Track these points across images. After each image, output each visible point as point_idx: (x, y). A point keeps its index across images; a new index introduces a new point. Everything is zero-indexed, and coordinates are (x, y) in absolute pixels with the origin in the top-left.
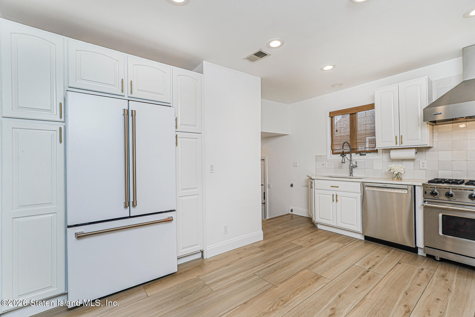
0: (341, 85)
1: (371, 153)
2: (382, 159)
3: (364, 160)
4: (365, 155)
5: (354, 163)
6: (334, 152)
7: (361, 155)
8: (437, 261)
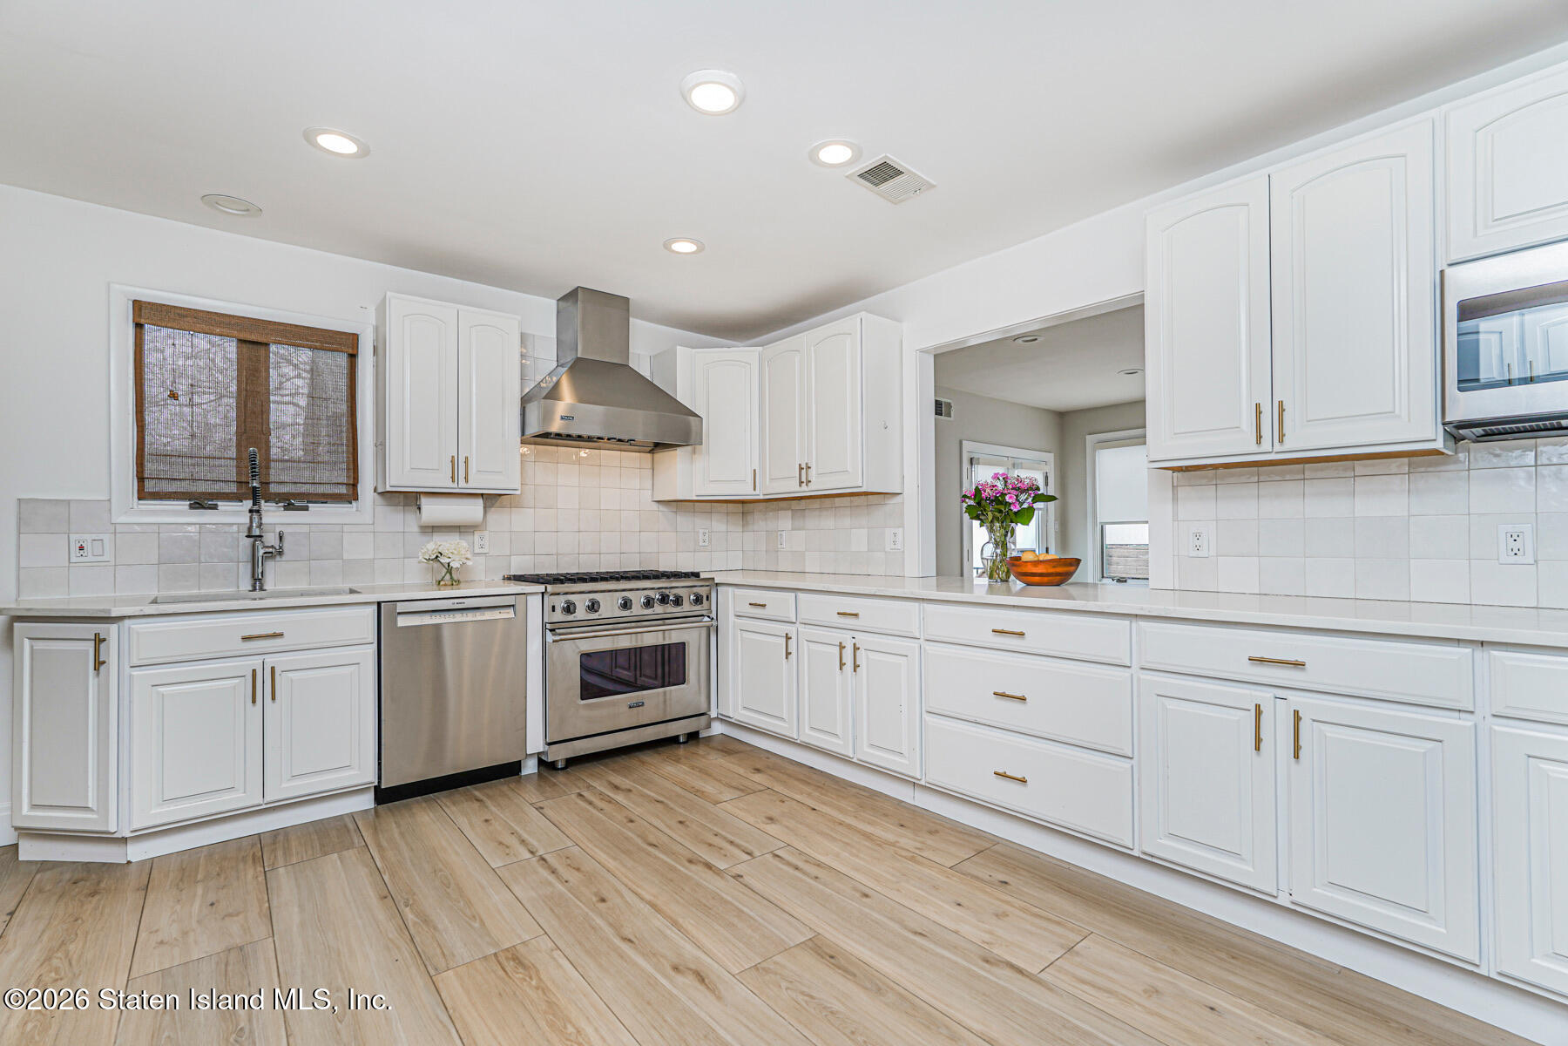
0: (250, 210)
1: (326, 503)
2: (373, 524)
3: (306, 529)
4: (306, 509)
5: (271, 539)
6: (150, 486)
7: (287, 508)
8: (559, 769)
